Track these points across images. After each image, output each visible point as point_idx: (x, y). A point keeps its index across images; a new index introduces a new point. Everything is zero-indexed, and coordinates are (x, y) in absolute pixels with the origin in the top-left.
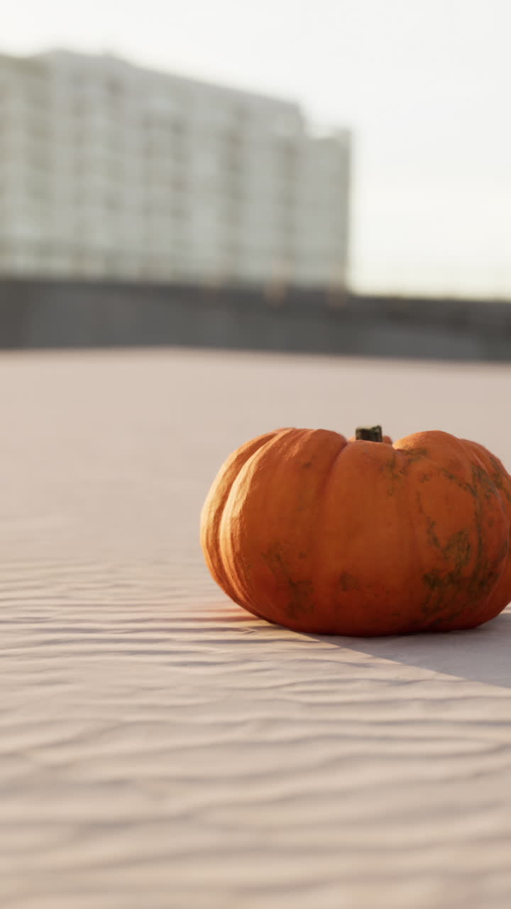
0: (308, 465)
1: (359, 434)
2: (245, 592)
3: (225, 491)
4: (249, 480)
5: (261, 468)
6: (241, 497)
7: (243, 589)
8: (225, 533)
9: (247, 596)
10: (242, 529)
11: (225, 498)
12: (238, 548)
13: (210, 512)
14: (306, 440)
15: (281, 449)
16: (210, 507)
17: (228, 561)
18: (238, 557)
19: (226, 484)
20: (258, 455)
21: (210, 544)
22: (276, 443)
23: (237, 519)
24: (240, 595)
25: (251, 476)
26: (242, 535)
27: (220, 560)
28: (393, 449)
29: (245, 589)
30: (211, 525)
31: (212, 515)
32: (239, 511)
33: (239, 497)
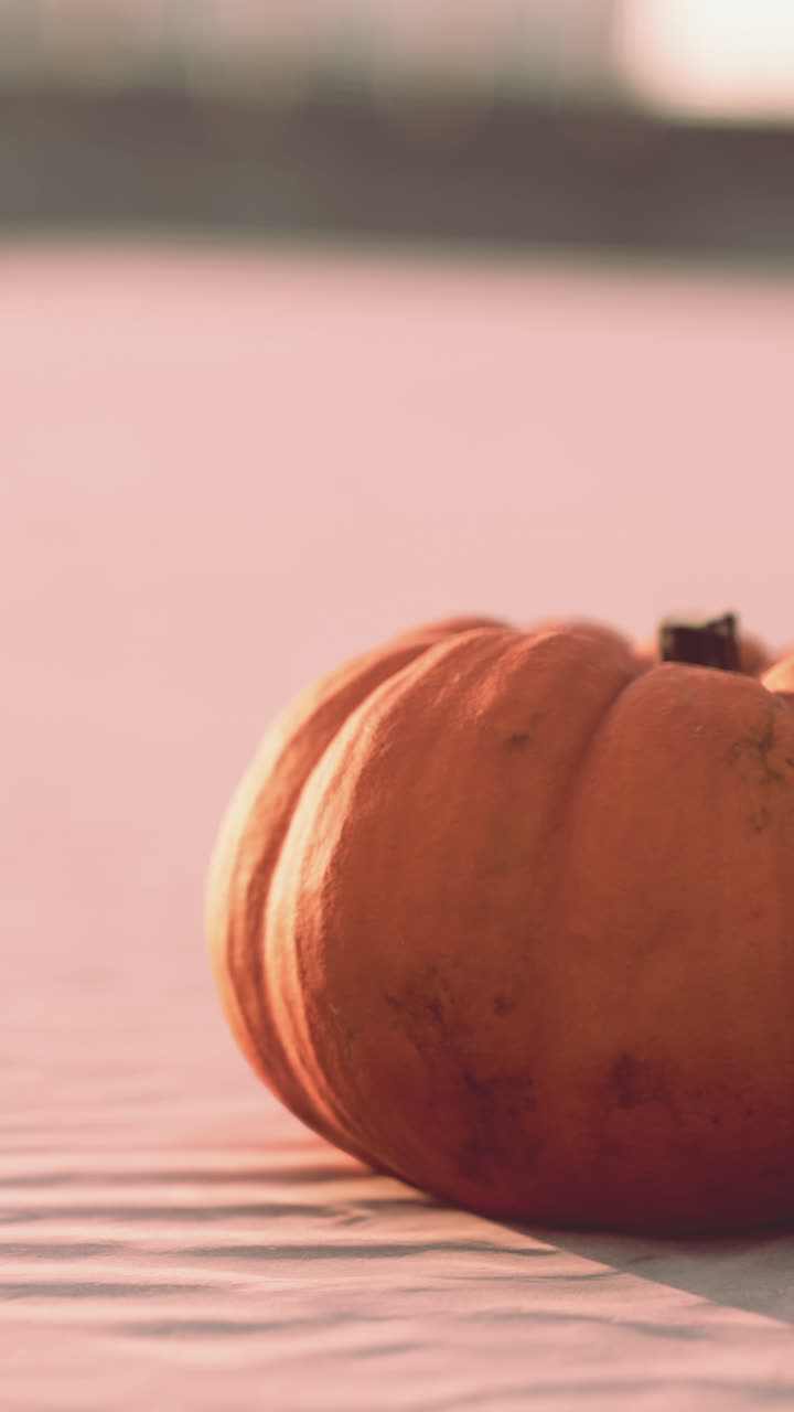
0: (518, 741)
1: (669, 640)
2: (339, 1105)
3: (283, 808)
4: (348, 785)
5: (387, 747)
6: (329, 831)
7: (332, 1096)
8: (280, 933)
9: (345, 1113)
10: (326, 926)
11: (278, 832)
12: (318, 976)
13: (237, 869)
14: (515, 667)
15: (442, 693)
16: (240, 854)
17: (291, 1014)
18: (321, 1005)
19: (282, 789)
20: (375, 708)
21: (239, 962)
22: (429, 675)
23: (315, 895)
24: (323, 1108)
25: (356, 769)
26: (330, 942)
27: (265, 1011)
28: (763, 692)
29: (339, 1095)
30: (241, 907)
31: (245, 878)
32: (322, 874)
33: (322, 832)
